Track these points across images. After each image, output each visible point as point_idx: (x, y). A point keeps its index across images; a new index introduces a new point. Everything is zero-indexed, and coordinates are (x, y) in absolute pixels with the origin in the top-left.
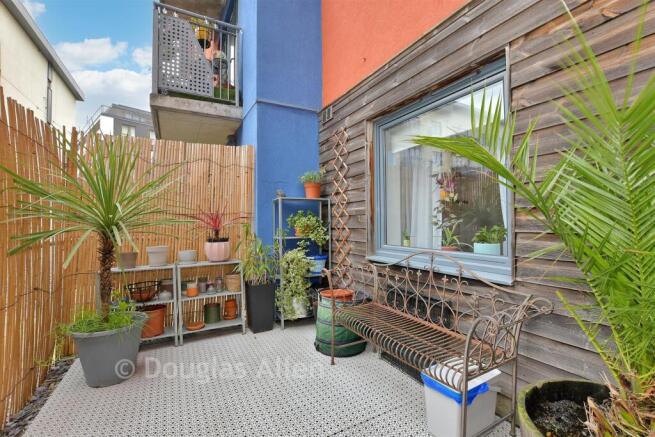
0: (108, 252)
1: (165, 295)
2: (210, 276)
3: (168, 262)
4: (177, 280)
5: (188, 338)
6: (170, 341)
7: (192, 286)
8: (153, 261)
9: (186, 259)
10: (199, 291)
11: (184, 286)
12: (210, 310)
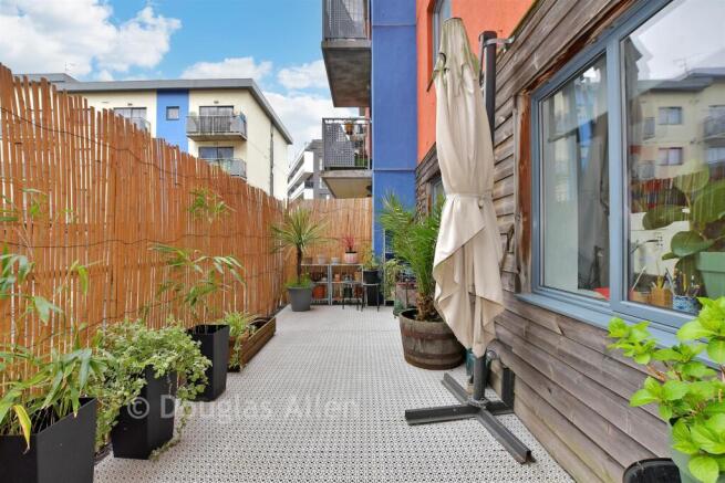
0: (300, 254)
1: (324, 279)
2: (347, 272)
3: (327, 262)
4: (330, 271)
5: (335, 303)
6: (326, 303)
7: (337, 276)
8: (319, 262)
9: (334, 262)
10: (341, 279)
11: (334, 277)
12: (348, 292)
